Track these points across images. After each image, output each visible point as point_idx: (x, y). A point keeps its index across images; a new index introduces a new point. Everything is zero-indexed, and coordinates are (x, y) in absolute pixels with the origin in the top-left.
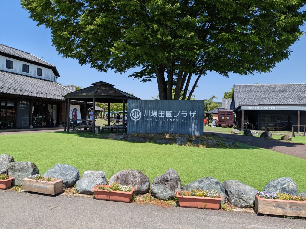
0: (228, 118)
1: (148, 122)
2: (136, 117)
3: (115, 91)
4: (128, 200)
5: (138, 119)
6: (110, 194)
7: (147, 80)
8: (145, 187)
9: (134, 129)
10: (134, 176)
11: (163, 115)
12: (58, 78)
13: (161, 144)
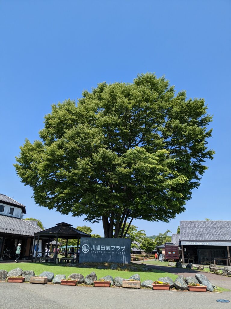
0: (174, 253)
1: (94, 254)
2: (85, 251)
3: (73, 230)
4: (74, 284)
5: (87, 252)
6: (67, 282)
7: (96, 222)
8: (82, 280)
9: (84, 260)
10: (78, 276)
11: (104, 249)
12: (24, 214)
13: (101, 269)
